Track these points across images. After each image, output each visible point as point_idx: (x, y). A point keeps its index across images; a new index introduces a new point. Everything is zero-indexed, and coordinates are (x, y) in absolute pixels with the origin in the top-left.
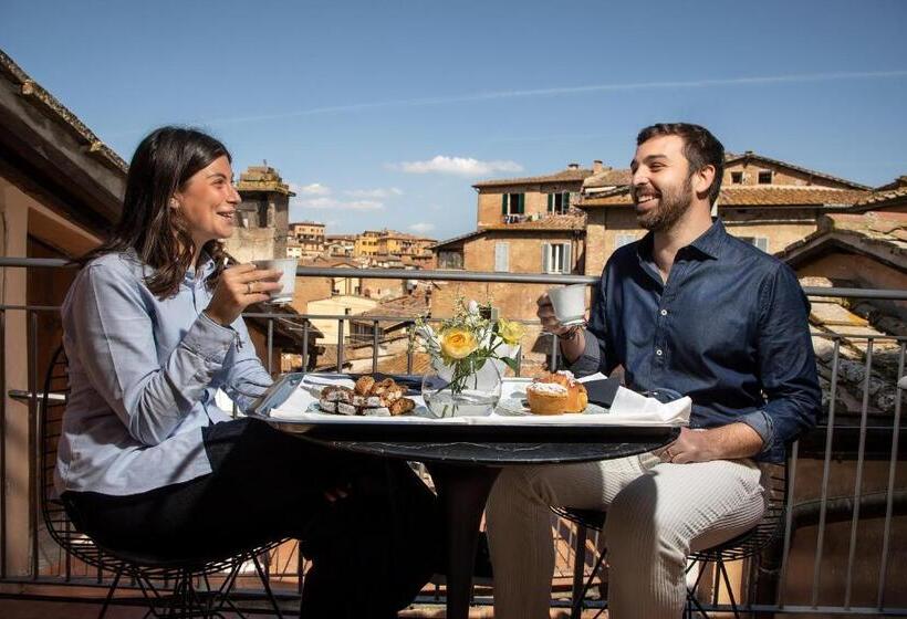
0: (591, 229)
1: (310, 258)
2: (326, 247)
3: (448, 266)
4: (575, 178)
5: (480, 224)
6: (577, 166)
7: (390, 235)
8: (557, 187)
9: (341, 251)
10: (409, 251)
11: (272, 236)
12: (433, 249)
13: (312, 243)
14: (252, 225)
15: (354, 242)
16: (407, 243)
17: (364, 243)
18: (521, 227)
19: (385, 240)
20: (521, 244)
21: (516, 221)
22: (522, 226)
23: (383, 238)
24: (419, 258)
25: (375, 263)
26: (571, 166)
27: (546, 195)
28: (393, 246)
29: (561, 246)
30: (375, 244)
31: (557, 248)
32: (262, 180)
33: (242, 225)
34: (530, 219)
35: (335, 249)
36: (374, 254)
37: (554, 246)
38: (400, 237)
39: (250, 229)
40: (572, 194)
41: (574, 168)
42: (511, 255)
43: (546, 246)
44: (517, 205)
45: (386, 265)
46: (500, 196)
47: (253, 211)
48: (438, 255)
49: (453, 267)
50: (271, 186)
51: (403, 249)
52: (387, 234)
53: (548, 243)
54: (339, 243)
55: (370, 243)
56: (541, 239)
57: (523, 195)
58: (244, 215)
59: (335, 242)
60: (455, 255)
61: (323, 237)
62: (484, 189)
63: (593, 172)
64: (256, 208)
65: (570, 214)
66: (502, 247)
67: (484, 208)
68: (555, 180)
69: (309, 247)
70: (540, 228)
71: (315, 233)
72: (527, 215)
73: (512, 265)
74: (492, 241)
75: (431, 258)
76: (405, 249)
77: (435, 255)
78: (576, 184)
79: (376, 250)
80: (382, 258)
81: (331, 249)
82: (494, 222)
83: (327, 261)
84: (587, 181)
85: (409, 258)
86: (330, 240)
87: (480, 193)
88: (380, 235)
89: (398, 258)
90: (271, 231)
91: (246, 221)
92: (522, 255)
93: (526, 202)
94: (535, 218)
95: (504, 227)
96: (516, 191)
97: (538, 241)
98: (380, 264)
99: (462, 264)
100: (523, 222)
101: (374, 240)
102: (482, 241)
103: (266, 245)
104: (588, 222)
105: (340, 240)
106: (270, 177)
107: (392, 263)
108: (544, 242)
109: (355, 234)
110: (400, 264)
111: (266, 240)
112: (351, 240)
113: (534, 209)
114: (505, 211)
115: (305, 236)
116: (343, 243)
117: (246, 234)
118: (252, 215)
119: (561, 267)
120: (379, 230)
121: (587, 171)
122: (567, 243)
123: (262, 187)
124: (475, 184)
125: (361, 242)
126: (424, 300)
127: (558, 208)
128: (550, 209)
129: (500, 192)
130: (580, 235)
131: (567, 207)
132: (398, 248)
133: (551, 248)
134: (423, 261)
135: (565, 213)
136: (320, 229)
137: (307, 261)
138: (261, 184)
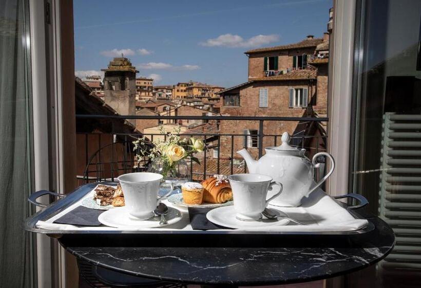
0: (320, 78)
1: (144, 101)
2: (154, 94)
3: (230, 104)
4: (311, 45)
5: (250, 77)
6: (312, 37)
7: (194, 85)
8: (299, 51)
9: (164, 96)
10: (207, 95)
11: (128, 94)
12: (221, 94)
13: (145, 91)
14: (118, 89)
15: (172, 90)
16: (205, 90)
17: (178, 91)
18: (275, 79)
19: (191, 89)
20: (275, 90)
21: (273, 74)
22: (276, 77)
23: (189, 87)
24: (213, 99)
25: (185, 103)
26: (309, 37)
27: (292, 57)
28: (196, 92)
29: (301, 90)
30: (185, 91)
31: (299, 91)
32: (121, 65)
33: (111, 89)
34: (281, 73)
35: (160, 95)
36: (185, 97)
37: (297, 90)
38: (201, 86)
39: (116, 91)
40: (309, 56)
41: (311, 38)
42: (269, 97)
43: (292, 90)
44: (274, 65)
45: (192, 104)
46: (262, 59)
47: (118, 81)
48: (224, 98)
49: (233, 105)
50: (126, 68)
51: (202, 94)
52: (192, 84)
53: (293, 88)
54: (162, 91)
55: (182, 91)
56: (288, 85)
57: (277, 58)
58: (112, 84)
59: (159, 90)
60: (234, 98)
61: (152, 87)
62: (252, 54)
63: (323, 40)
64: (119, 80)
65: (307, 68)
66: (263, 91)
67: (253, 67)
68: (298, 47)
69: (143, 94)
70: (288, 79)
71: (147, 85)
72: (280, 70)
73: (270, 103)
74: (257, 88)
75: (219, 99)
76: (204, 94)
77: (222, 98)
78: (311, 49)
79: (185, 95)
80: (190, 100)
81: (157, 95)
82: (259, 76)
83: (155, 103)
84: (319, 47)
85: (207, 99)
86: (157, 89)
87: (250, 57)
88: (187, 85)
89: (200, 100)
90: (127, 92)
91: (114, 87)
92: (276, 96)
93: (279, 62)
94: (285, 72)
95: (265, 79)
96: (273, 55)
97: (286, 87)
98: (188, 104)
99: (239, 103)
100: (277, 75)
101: (184, 88)
102: (251, 88)
103: (125, 99)
104: (318, 74)
105: (162, 88)
106: (126, 63)
107: (196, 103)
108: (291, 88)
109: (172, 85)
110: (201, 104)
111: (125, 97)
112: (170, 89)
113: (284, 66)
114: (265, 69)
115: (140, 87)
116: (165, 91)
117: (115, 94)
118: (117, 84)
119: (301, 103)
120: (187, 82)
121: (319, 40)
122: (305, 88)
123: (122, 69)
124: (246, 52)
125: (176, 89)
126: (216, 126)
127: (300, 65)
128: (294, 66)
129: (262, 57)
130: (312, 82)
131: (305, 64)
132: (200, 93)
133: (295, 92)
134: (215, 101)
135: (304, 69)
136: (150, 82)
137: (142, 103)
138: (121, 67)
